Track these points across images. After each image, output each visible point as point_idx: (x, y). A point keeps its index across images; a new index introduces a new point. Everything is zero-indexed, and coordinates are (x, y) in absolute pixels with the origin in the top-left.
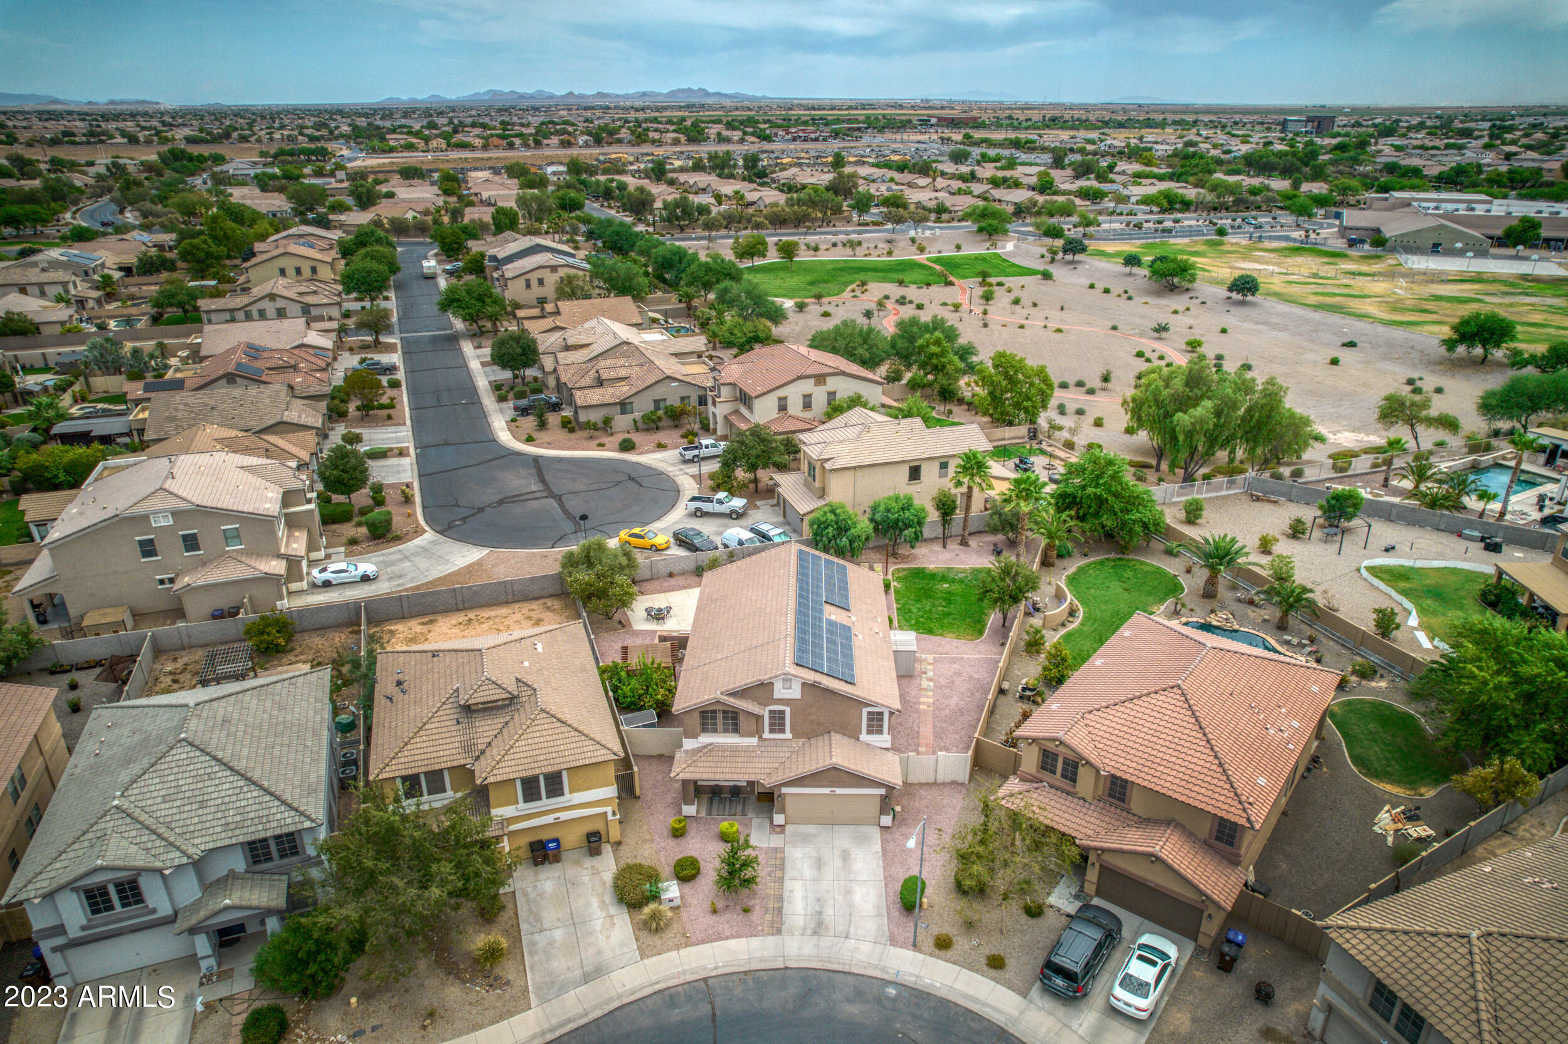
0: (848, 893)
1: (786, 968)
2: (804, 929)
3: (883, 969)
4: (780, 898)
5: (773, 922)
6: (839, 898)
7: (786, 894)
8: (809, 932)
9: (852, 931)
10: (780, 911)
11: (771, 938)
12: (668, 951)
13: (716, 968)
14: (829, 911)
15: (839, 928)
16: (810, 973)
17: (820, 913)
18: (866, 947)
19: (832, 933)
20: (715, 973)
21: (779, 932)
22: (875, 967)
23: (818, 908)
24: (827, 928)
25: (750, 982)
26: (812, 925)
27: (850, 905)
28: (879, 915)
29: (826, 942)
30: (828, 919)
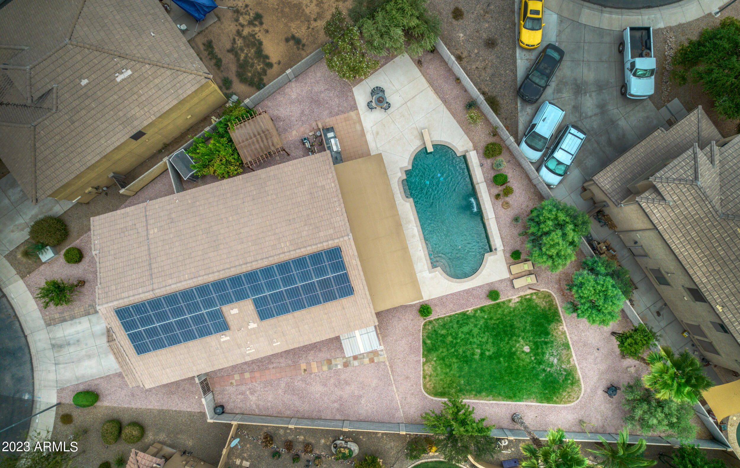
0: (89, 357)
1: (26, 337)
2: (54, 339)
3: (40, 389)
4: (73, 318)
5: (54, 319)
6: (83, 353)
7: (77, 321)
8: (53, 342)
9: (61, 366)
10: (64, 320)
11: (42, 322)
12: (15, 269)
13: (13, 299)
14: (72, 349)
15: (61, 359)
16: (26, 350)
17: (69, 344)
18: (52, 376)
19: (56, 355)
20: (10, 299)
21: (48, 325)
22: (40, 385)
23: (71, 342)
24: (59, 351)
25: (10, 320)
26: (59, 342)
27: (80, 360)
28: (78, 379)
29: (50, 354)
30: (65, 351)
